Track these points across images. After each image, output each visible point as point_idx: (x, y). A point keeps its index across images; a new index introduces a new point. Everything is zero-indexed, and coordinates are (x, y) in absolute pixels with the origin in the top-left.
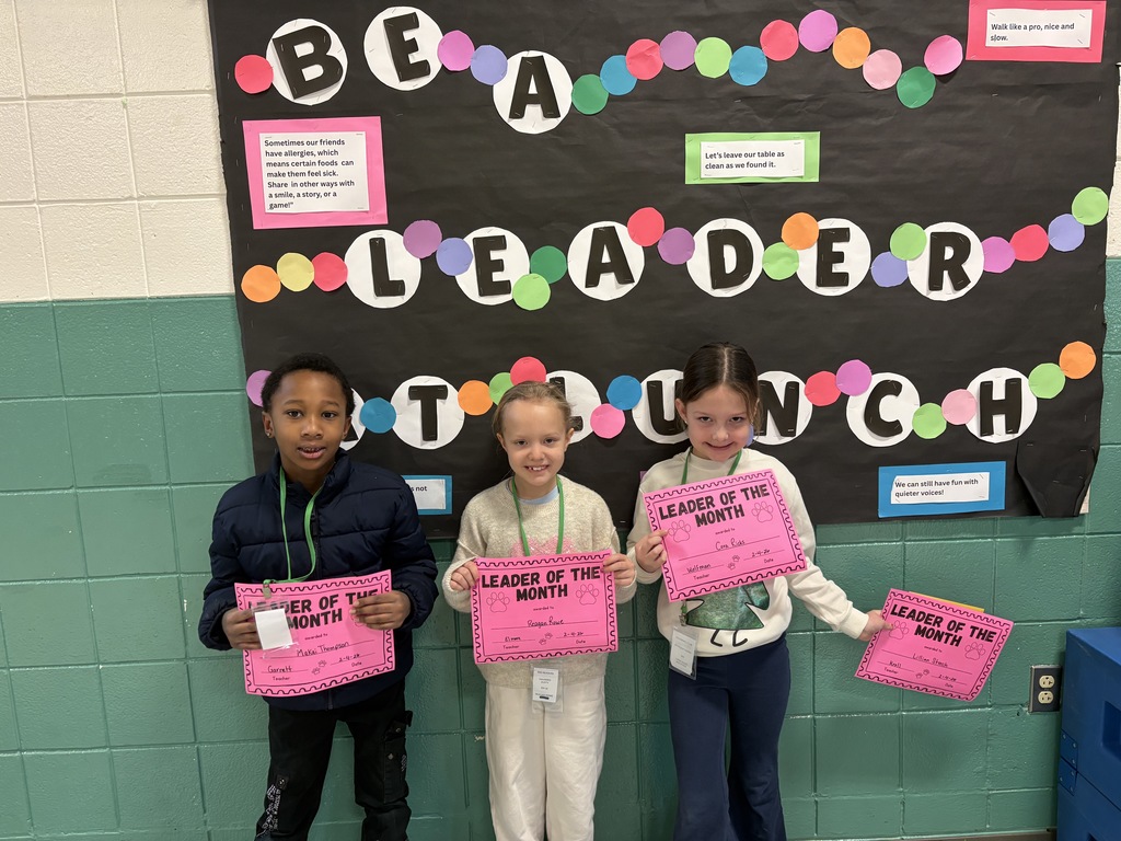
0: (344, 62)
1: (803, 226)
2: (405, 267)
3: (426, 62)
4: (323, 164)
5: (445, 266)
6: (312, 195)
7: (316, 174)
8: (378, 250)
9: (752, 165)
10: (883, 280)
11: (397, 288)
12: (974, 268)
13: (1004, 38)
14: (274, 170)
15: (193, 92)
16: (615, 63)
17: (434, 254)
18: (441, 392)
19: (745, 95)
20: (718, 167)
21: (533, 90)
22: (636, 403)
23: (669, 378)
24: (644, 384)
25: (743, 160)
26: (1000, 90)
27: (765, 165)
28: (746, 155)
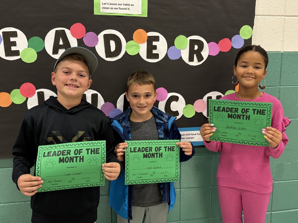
9: (121, 9)
10: (172, 57)
12: (205, 54)
20: (107, 8)
23: (89, 93)
25: (117, 6)
27: (126, 9)
28: (119, 4)
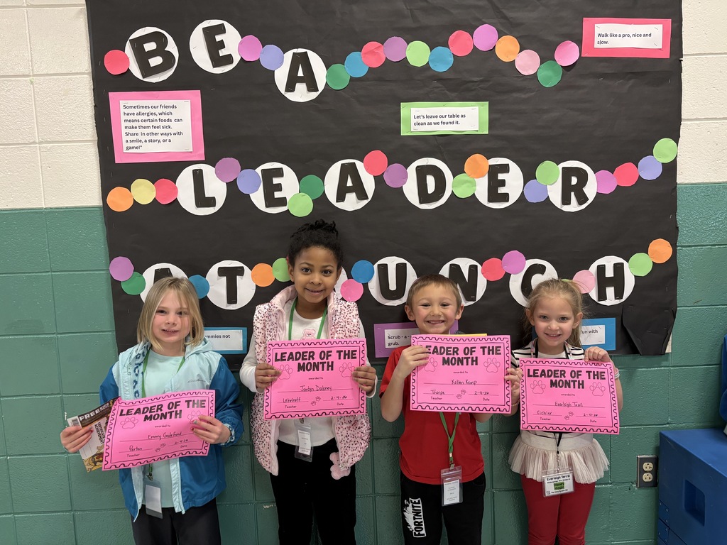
0: (176, 55)
1: (479, 163)
2: (216, 188)
3: (230, 56)
4: (162, 121)
5: (242, 187)
6: (154, 141)
7: (158, 127)
8: (198, 176)
9: (444, 123)
10: (532, 198)
11: (211, 202)
12: (591, 190)
13: (606, 42)
14: (130, 124)
15: (77, 74)
16: (354, 56)
17: (236, 179)
18: (240, 271)
19: (439, 78)
20: (422, 124)
21: (300, 73)
22: (370, 279)
23: (392, 262)
24: (376, 266)
25: (439, 120)
26: (605, 76)
27: (453, 123)
28: (441, 116)
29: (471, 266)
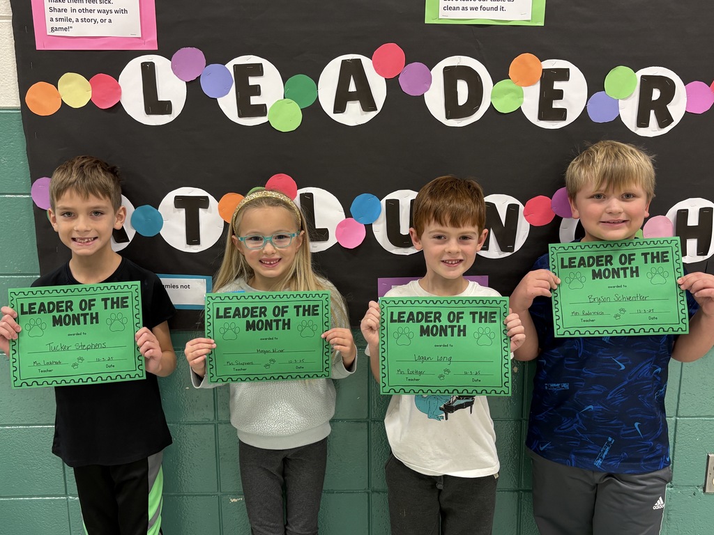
1: (527, 64)
2: (172, 89)
5: (208, 89)
6: (89, 20)
8: (149, 73)
9: (484, 9)
10: (597, 117)
11: (165, 108)
12: (677, 109)
17: (199, 78)
18: (204, 202)
22: (376, 218)
23: (405, 197)
24: (383, 202)
25: (477, 3)
27: (496, 9)
29: (510, 206)
